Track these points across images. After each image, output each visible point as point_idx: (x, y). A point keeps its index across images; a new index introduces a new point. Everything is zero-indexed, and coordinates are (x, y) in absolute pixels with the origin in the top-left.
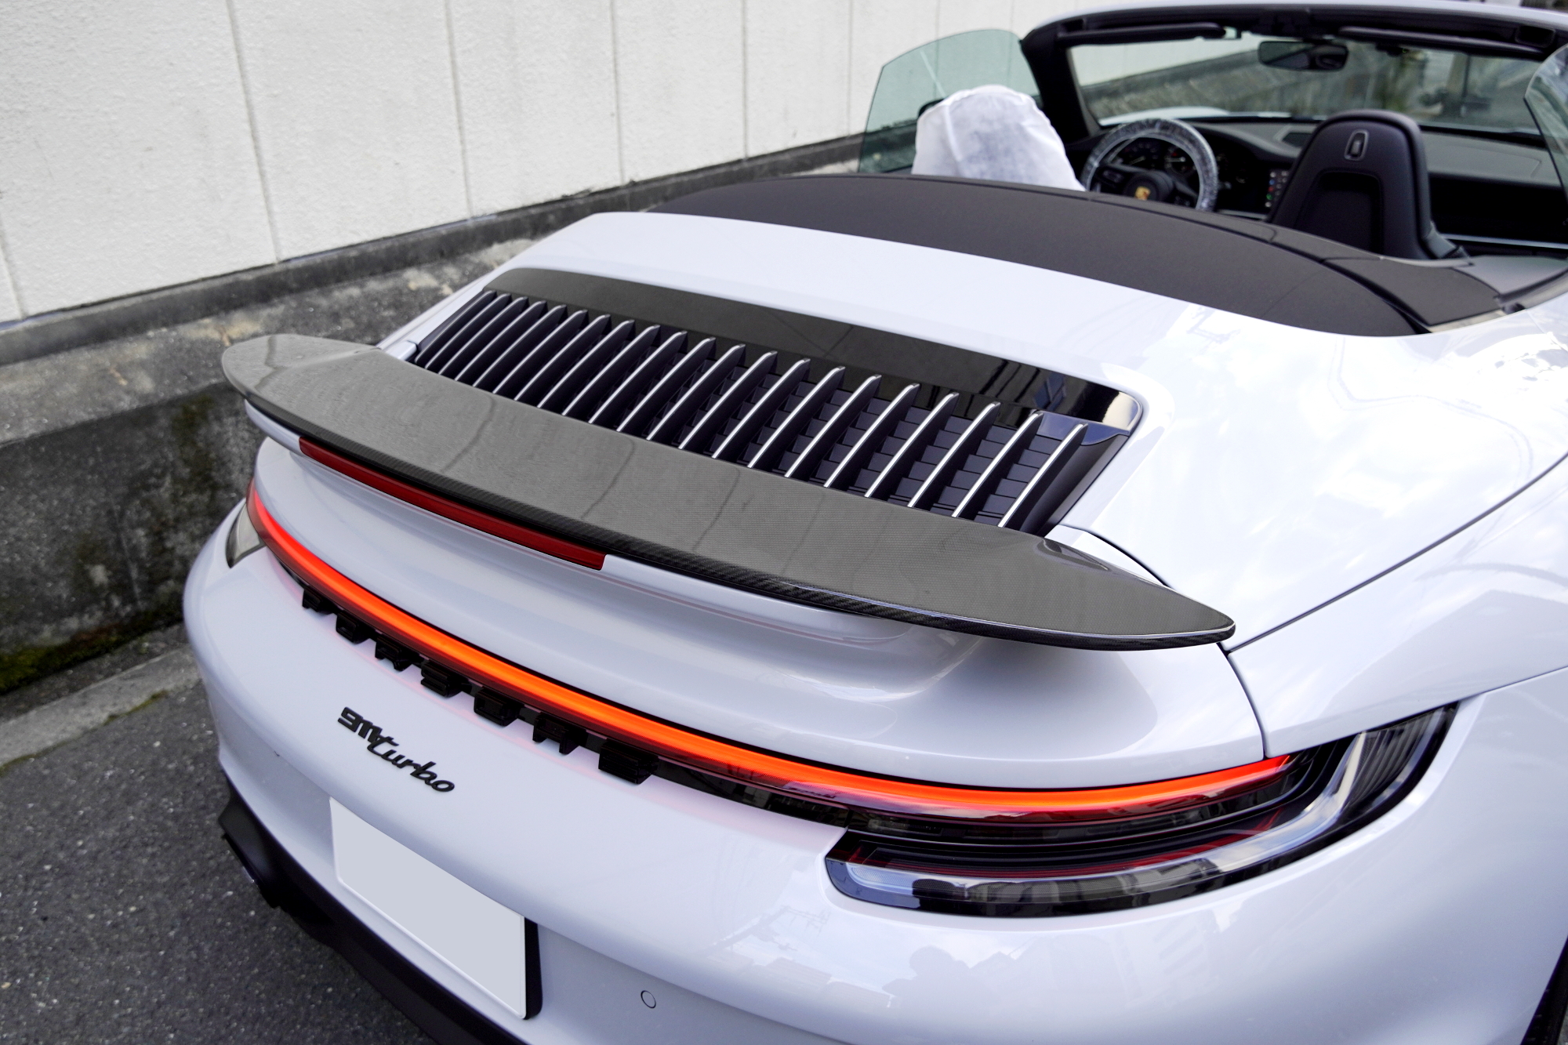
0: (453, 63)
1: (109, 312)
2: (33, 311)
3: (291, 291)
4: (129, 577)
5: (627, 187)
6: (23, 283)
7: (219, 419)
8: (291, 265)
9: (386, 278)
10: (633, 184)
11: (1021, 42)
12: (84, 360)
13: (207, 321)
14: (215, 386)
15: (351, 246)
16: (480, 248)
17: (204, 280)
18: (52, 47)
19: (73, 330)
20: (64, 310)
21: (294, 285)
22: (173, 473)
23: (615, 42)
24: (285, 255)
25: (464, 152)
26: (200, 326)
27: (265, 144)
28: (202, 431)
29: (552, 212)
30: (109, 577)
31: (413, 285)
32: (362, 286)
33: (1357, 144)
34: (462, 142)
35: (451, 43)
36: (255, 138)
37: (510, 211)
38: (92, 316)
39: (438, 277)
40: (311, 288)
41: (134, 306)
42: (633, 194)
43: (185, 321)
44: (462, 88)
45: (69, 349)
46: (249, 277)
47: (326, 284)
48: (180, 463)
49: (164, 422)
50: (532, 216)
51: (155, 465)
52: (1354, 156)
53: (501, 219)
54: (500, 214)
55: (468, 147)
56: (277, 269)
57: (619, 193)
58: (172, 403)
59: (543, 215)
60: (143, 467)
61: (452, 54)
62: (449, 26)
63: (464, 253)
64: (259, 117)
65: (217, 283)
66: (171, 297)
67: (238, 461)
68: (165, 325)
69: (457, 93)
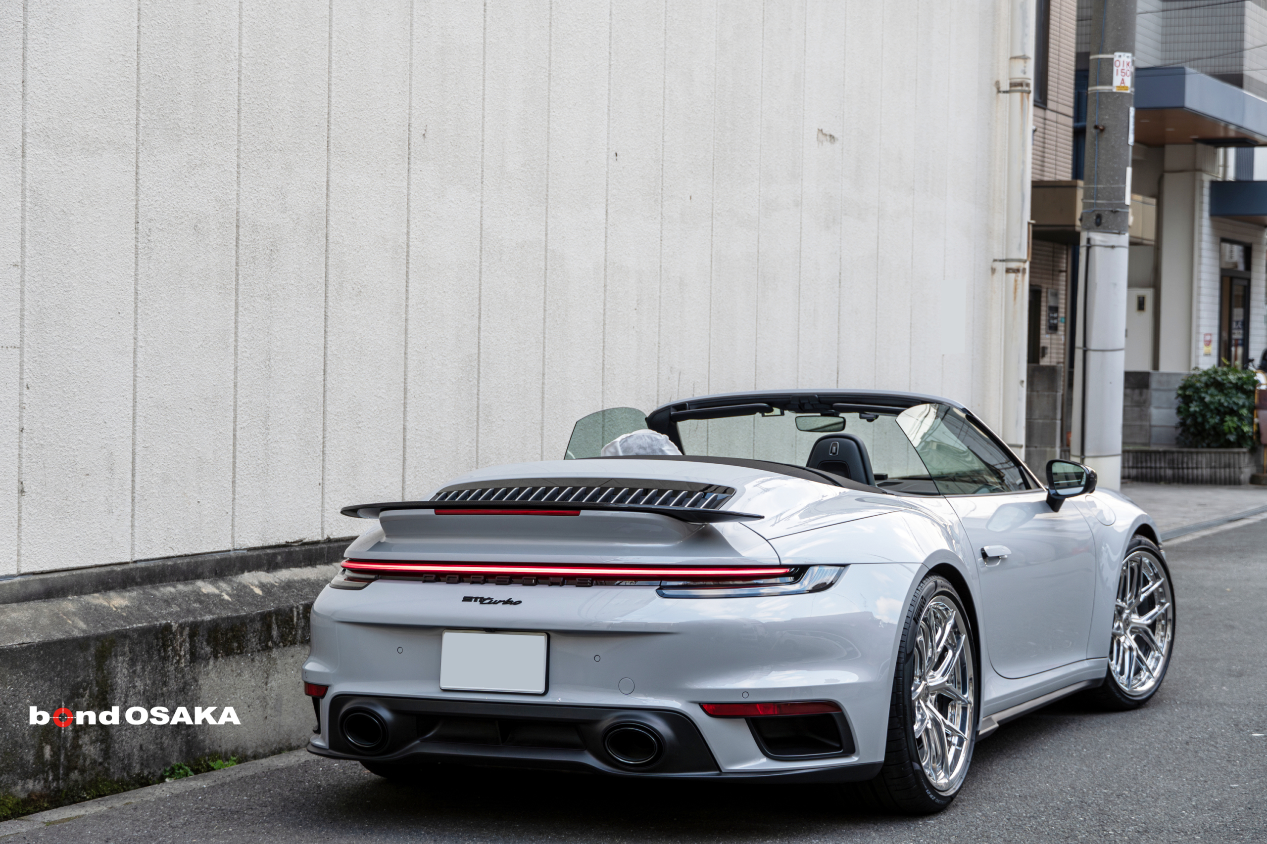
0: (234, 435)
1: (54, 578)
2: (23, 571)
3: (137, 584)
4: (59, 760)
5: (325, 542)
6: (22, 552)
7: (116, 656)
8: (139, 565)
9: (186, 584)
10: (329, 540)
11: (646, 419)
12: (45, 607)
13: (96, 595)
14: (117, 631)
15: (168, 558)
16: (237, 574)
17: (96, 566)
18: (60, 408)
19: (36, 587)
20: (34, 574)
21: (139, 580)
22: (90, 690)
23: (324, 430)
24: (137, 557)
25: (234, 499)
26: (94, 597)
27: (138, 479)
28: (107, 662)
29: (279, 554)
30: (51, 756)
31: (204, 591)
32: (175, 587)
33: (835, 448)
34: (234, 492)
35: (235, 422)
36: (133, 475)
37: (255, 549)
38: (47, 579)
39: (218, 588)
40: (147, 584)
41: (65, 576)
42: (329, 548)
43: (86, 594)
44: (237, 453)
45: (33, 600)
46: (118, 569)
47: (154, 583)
48: (94, 682)
49: (92, 650)
50: (267, 555)
51: (84, 681)
52: (834, 454)
53: (250, 553)
54: (249, 549)
55: (237, 496)
56: (132, 566)
57: (319, 546)
58: (98, 638)
59: (275, 555)
60: (79, 679)
61: (235, 430)
62: (235, 410)
63: (228, 576)
64: (138, 460)
65: (103, 569)
66: (82, 575)
67: (119, 691)
68: (76, 594)
69: (234, 457)
